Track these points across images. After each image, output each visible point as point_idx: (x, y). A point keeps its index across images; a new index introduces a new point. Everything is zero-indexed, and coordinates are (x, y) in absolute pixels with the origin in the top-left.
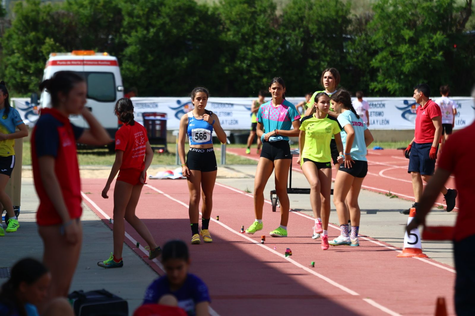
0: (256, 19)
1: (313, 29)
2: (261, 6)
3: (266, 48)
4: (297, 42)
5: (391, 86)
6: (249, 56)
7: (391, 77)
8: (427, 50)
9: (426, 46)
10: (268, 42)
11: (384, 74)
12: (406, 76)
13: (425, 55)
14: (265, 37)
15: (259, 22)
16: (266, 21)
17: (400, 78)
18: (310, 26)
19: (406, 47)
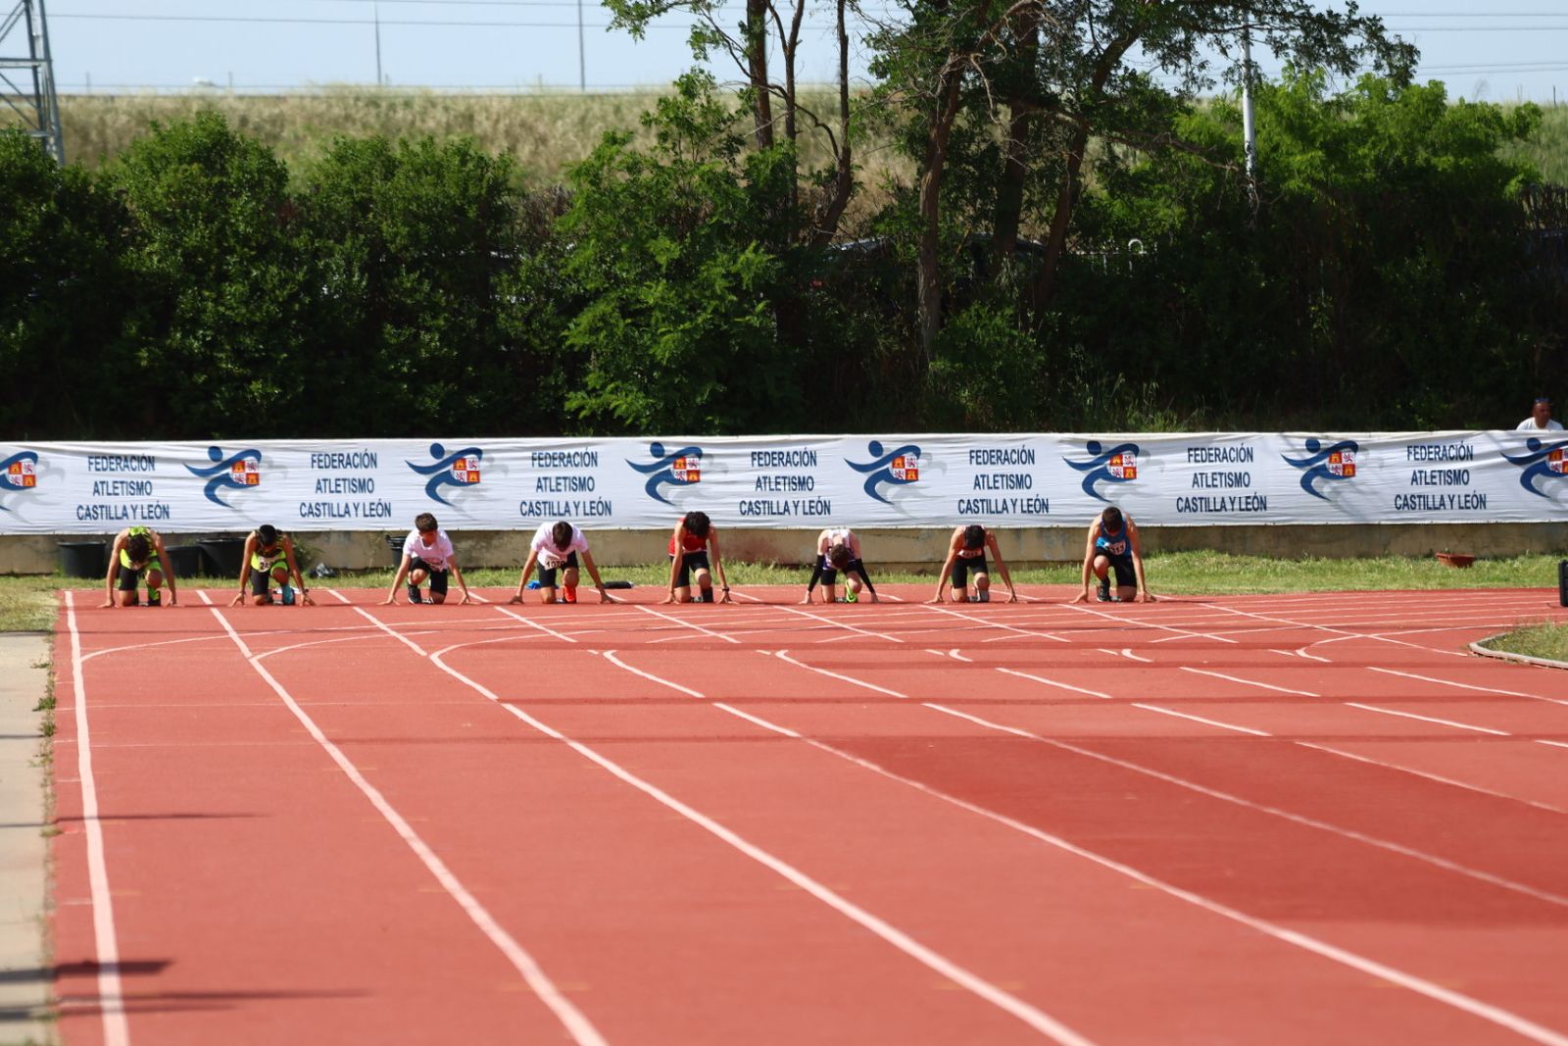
0: (225, 206)
1: (396, 234)
2: (241, 168)
3: (256, 291)
4: (351, 276)
5: (624, 402)
6: (208, 318)
7: (623, 376)
8: (721, 298)
9: (720, 285)
10: (264, 274)
11: (604, 368)
12: (666, 371)
13: (715, 311)
14: (252, 260)
15: (235, 215)
16: (256, 213)
17: (651, 380)
18: (384, 226)
19: (660, 288)
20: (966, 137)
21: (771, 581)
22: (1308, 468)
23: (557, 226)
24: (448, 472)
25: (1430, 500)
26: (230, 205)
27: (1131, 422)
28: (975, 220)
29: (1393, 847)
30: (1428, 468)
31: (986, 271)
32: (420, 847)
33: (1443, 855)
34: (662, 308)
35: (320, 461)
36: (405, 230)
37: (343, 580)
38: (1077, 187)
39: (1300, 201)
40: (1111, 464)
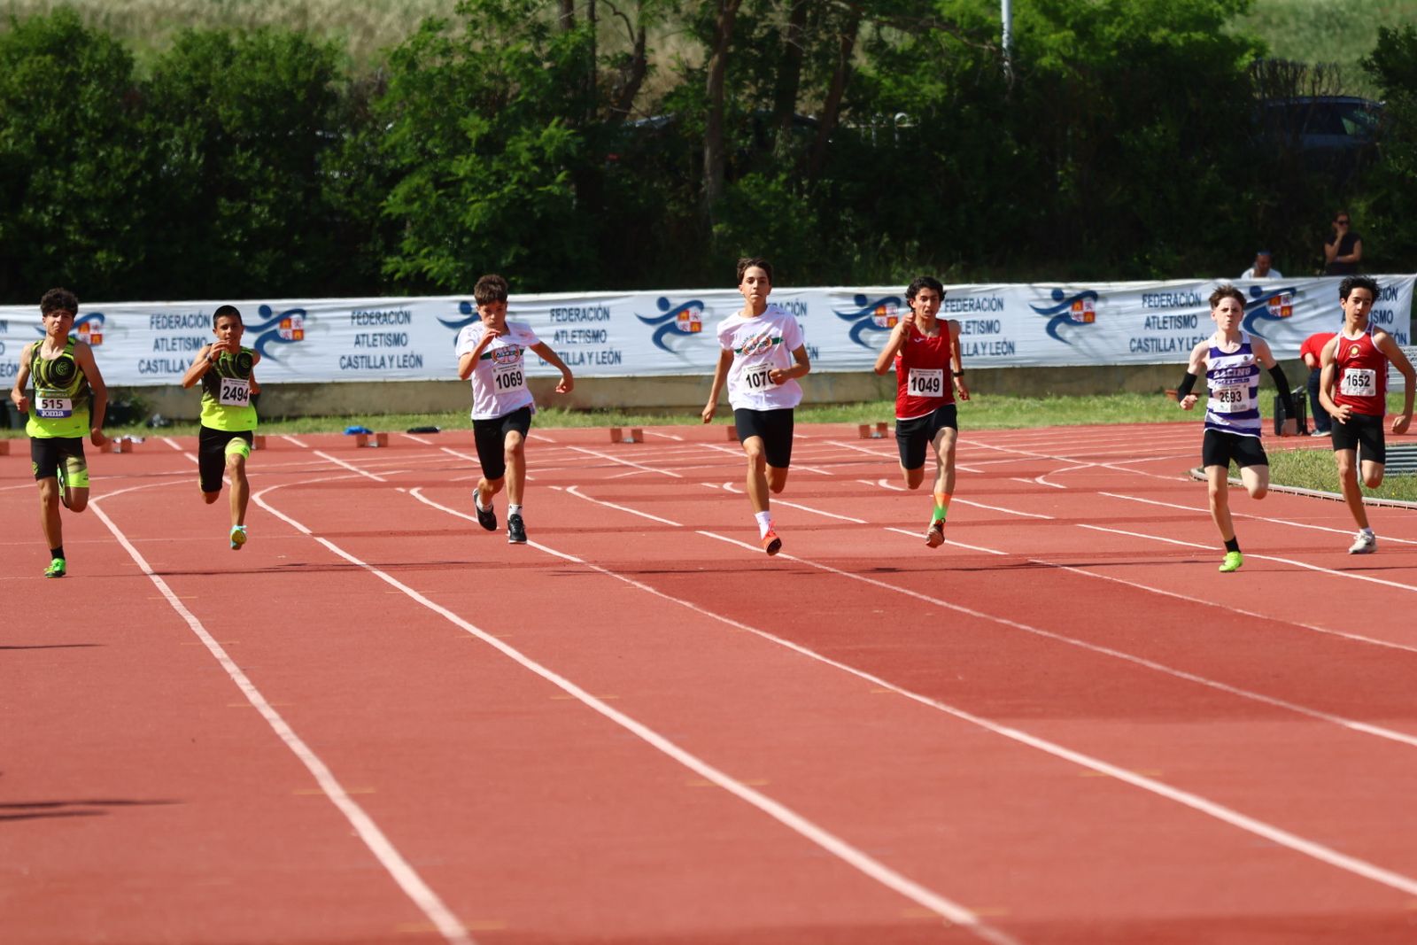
0: (76, 94)
1: (231, 118)
2: (91, 58)
3: (102, 169)
4: (189, 154)
5: (437, 265)
6: (58, 195)
7: (437, 242)
8: (525, 168)
9: (525, 157)
10: (109, 155)
11: (418, 234)
12: (476, 237)
13: (520, 182)
14: (99, 142)
15: (84, 102)
16: (103, 99)
17: (461, 245)
18: (220, 110)
19: (470, 161)
20: (750, 23)
21: (566, 424)
22: (1054, 315)
23: (376, 107)
24: (275, 331)
25: (1162, 343)
26: (79, 92)
27: (894, 277)
28: (757, 98)
29: (1109, 652)
30: (1161, 315)
31: (765, 144)
32: (231, 667)
33: (1154, 659)
34: (472, 180)
35: (158, 322)
36: (239, 113)
37: (177, 430)
38: (848, 68)
39: (1052, 76)
40: (876, 315)
